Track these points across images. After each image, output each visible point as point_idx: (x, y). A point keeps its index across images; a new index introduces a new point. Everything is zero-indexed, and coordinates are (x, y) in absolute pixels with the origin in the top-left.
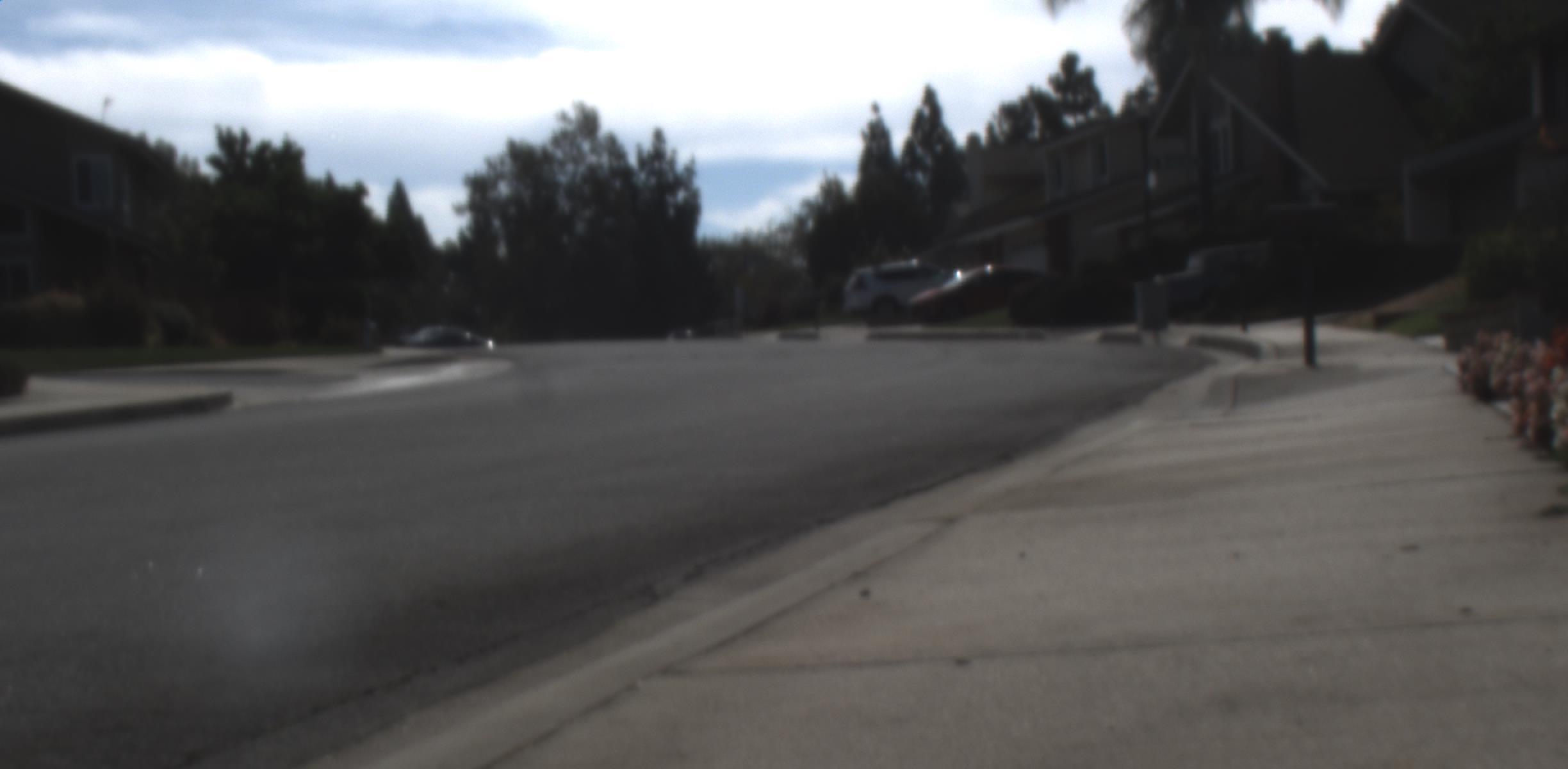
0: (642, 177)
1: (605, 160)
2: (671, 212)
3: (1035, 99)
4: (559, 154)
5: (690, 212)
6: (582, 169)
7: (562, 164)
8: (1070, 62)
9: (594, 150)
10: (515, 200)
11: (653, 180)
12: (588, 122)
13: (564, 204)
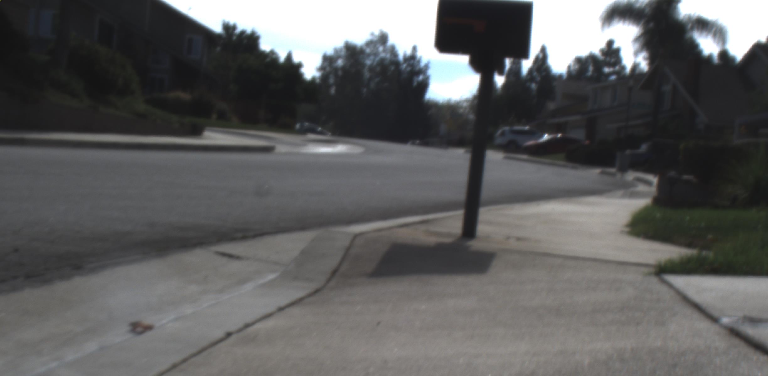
0: (404, 66)
1: (388, 56)
2: (415, 84)
3: (592, 58)
4: (368, 50)
5: (424, 86)
6: (377, 59)
7: (369, 55)
8: (610, 43)
9: (384, 51)
10: (343, 68)
11: (409, 69)
12: (383, 38)
13: (367, 74)
